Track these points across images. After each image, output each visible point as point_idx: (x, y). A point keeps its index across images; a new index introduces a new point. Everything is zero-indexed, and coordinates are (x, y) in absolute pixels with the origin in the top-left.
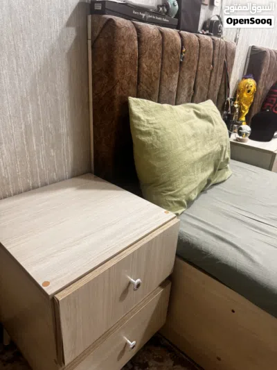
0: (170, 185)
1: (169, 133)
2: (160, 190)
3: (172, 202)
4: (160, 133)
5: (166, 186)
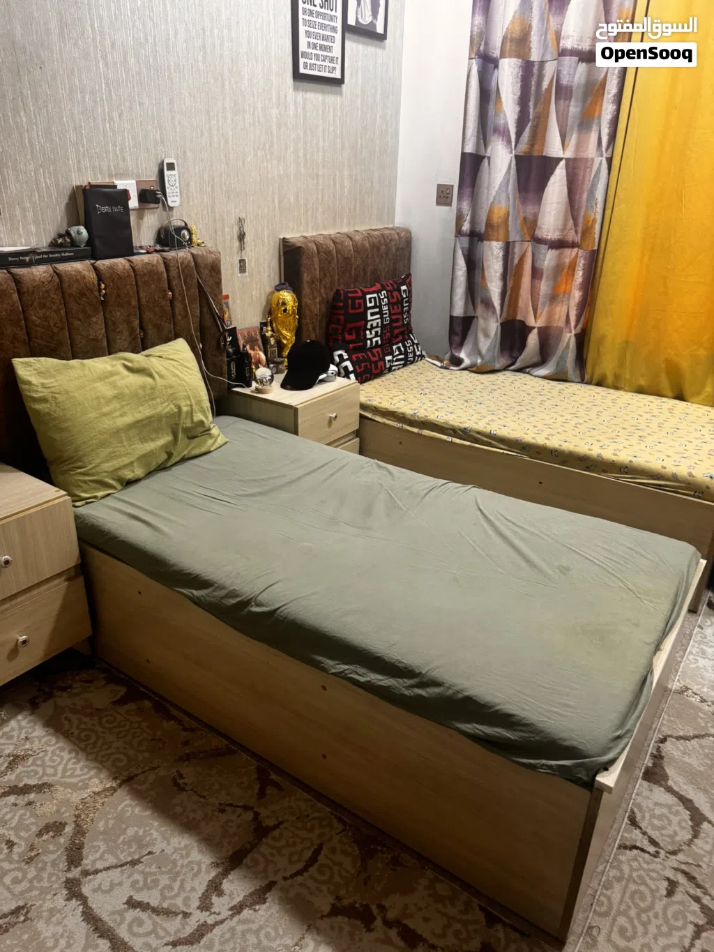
0: (79, 460)
1: (73, 397)
2: (66, 468)
3: (85, 482)
4: (60, 398)
5: (73, 463)
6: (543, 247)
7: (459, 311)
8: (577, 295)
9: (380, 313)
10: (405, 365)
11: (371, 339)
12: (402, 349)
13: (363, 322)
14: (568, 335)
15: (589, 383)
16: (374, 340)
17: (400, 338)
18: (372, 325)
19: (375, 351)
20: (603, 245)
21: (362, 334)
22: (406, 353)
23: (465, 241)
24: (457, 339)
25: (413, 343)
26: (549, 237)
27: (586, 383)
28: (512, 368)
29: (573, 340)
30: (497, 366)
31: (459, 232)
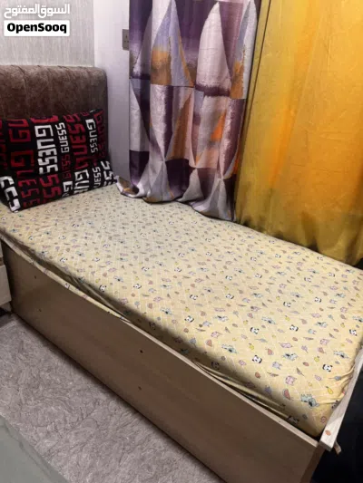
6: (201, 93)
7: (136, 146)
8: (226, 143)
9: (57, 143)
10: (90, 189)
11: (45, 167)
12: (88, 175)
13: (32, 151)
14: (218, 180)
15: (238, 222)
16: (49, 168)
17: (87, 165)
18: (44, 154)
19: (49, 177)
20: (250, 95)
21: (32, 161)
22: (91, 179)
23: (138, 82)
24: (136, 171)
25: (102, 170)
26: (205, 84)
27: (236, 222)
28: (180, 200)
29: (223, 185)
30: (165, 198)
31: (132, 75)
